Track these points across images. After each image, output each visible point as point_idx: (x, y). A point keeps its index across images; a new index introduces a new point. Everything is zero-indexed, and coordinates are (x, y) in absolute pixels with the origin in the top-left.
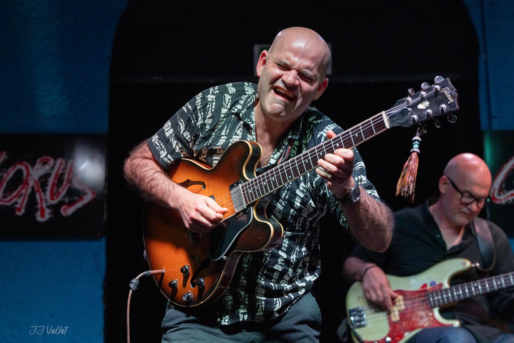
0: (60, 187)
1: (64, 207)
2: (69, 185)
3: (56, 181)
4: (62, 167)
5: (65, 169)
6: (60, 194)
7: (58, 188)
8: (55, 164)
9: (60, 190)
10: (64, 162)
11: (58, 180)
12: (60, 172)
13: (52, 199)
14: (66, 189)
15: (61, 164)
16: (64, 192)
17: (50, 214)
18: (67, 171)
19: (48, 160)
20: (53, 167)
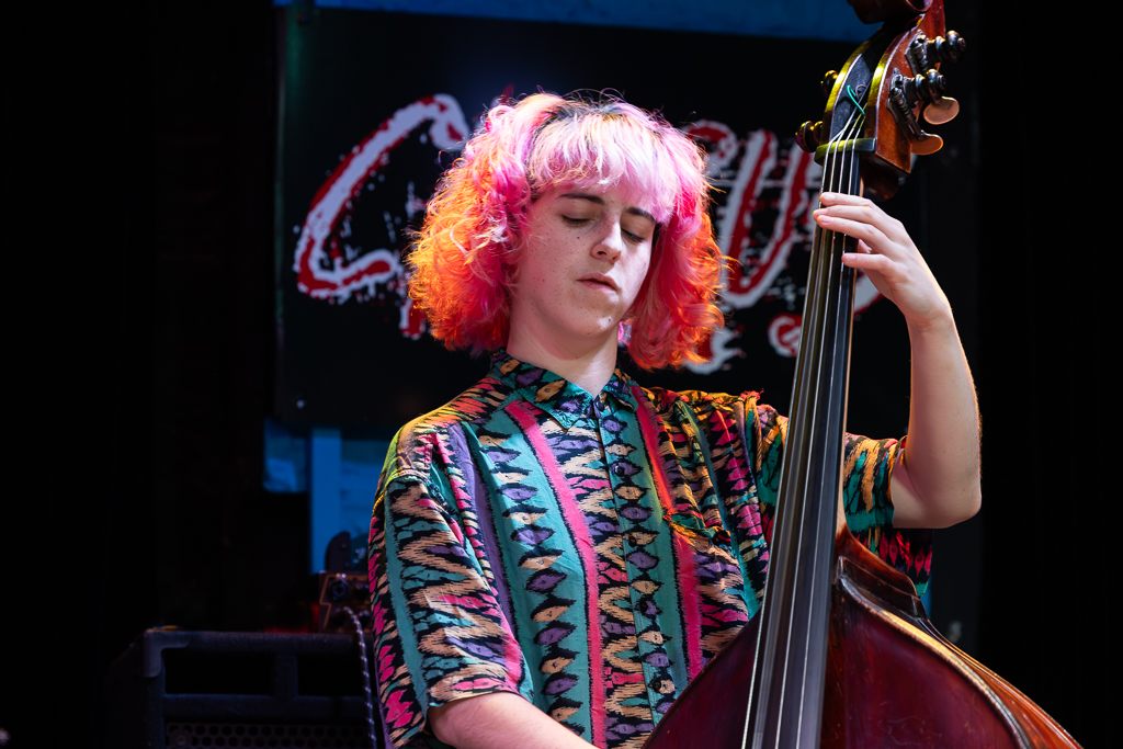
0: (764, 246)
1: (783, 321)
2: (795, 237)
3: (747, 221)
4: (769, 164)
5: (778, 173)
6: (765, 269)
7: (758, 245)
8: (742, 152)
9: (765, 255)
10: (773, 145)
11: (754, 217)
12: (762, 183)
13: (735, 288)
14: (785, 249)
15: (764, 154)
16: (779, 264)
17: (728, 345)
18: (788, 181)
19: (719, 136)
20: (735, 165)
